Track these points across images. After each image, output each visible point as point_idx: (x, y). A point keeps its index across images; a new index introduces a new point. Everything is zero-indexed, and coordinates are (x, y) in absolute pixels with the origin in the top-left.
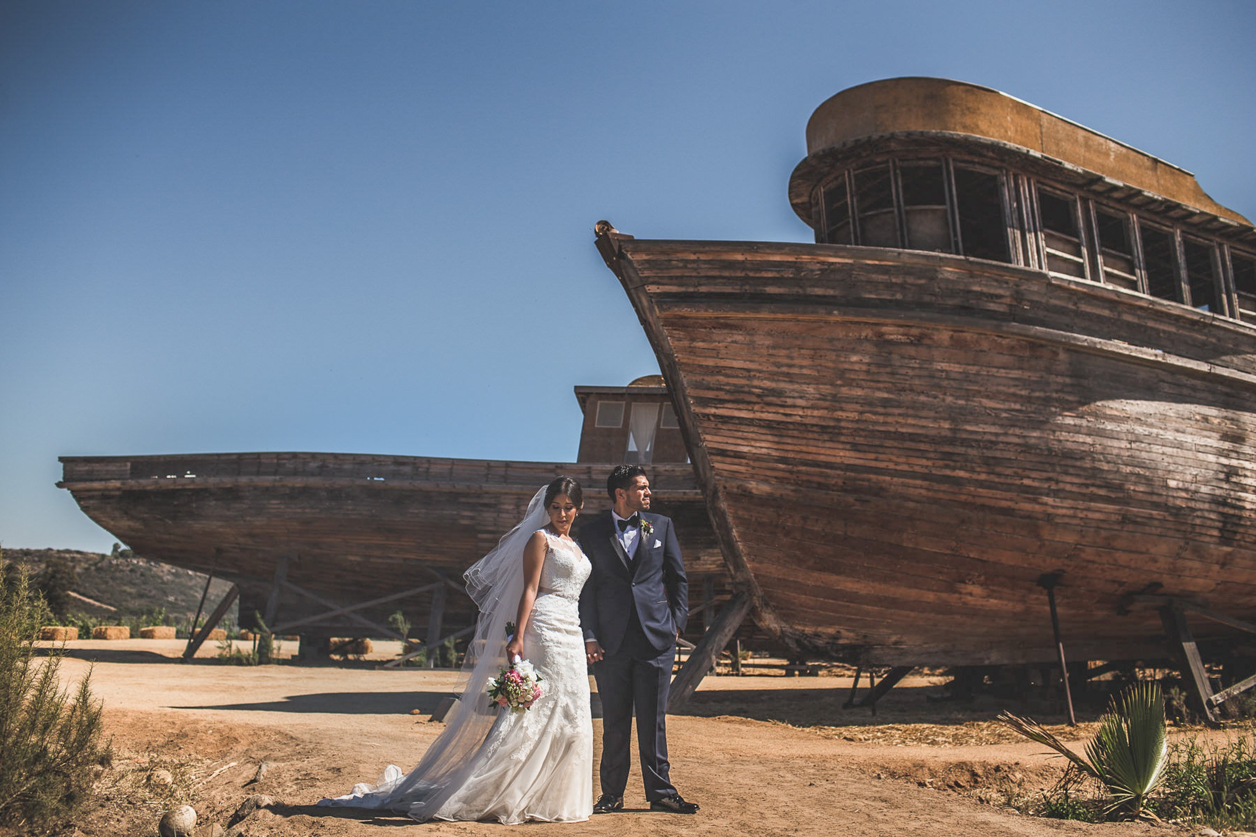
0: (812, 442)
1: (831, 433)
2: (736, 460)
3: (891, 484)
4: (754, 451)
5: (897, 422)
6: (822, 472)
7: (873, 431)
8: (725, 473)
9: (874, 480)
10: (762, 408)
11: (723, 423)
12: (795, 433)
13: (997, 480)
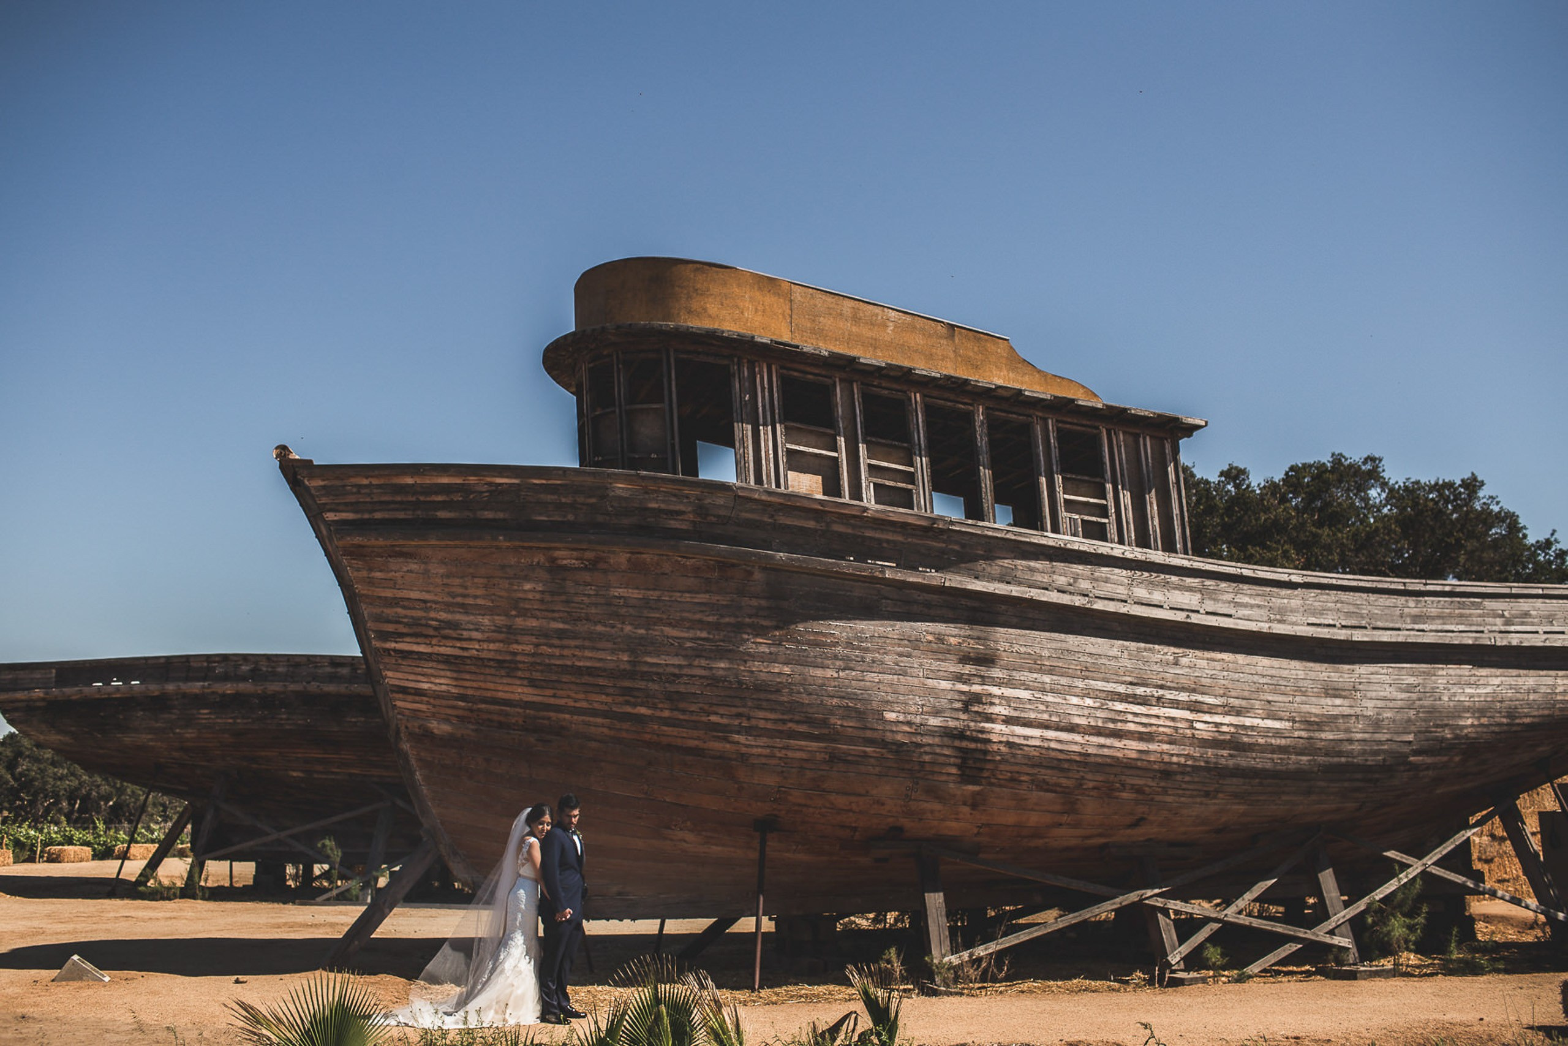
0: (489, 678)
1: (508, 667)
2: (417, 698)
3: (571, 723)
4: (434, 688)
5: (574, 656)
6: (502, 710)
7: (549, 665)
8: (407, 712)
9: (554, 718)
10: (440, 641)
11: (404, 658)
12: (473, 669)
13: (682, 717)
